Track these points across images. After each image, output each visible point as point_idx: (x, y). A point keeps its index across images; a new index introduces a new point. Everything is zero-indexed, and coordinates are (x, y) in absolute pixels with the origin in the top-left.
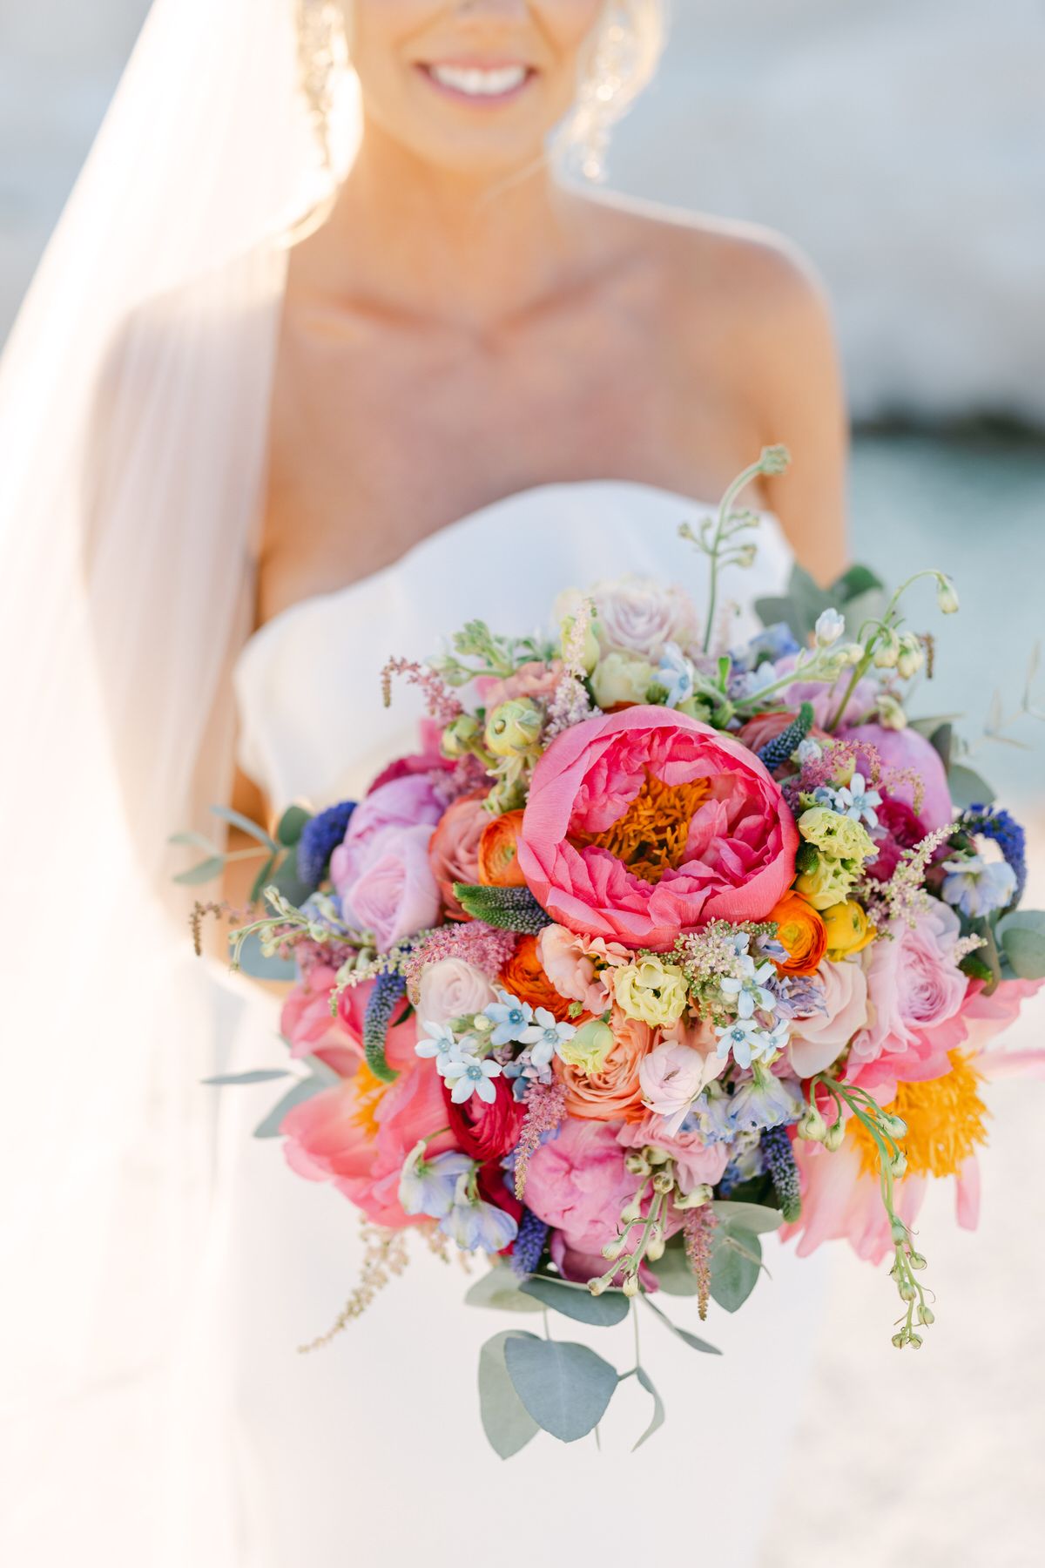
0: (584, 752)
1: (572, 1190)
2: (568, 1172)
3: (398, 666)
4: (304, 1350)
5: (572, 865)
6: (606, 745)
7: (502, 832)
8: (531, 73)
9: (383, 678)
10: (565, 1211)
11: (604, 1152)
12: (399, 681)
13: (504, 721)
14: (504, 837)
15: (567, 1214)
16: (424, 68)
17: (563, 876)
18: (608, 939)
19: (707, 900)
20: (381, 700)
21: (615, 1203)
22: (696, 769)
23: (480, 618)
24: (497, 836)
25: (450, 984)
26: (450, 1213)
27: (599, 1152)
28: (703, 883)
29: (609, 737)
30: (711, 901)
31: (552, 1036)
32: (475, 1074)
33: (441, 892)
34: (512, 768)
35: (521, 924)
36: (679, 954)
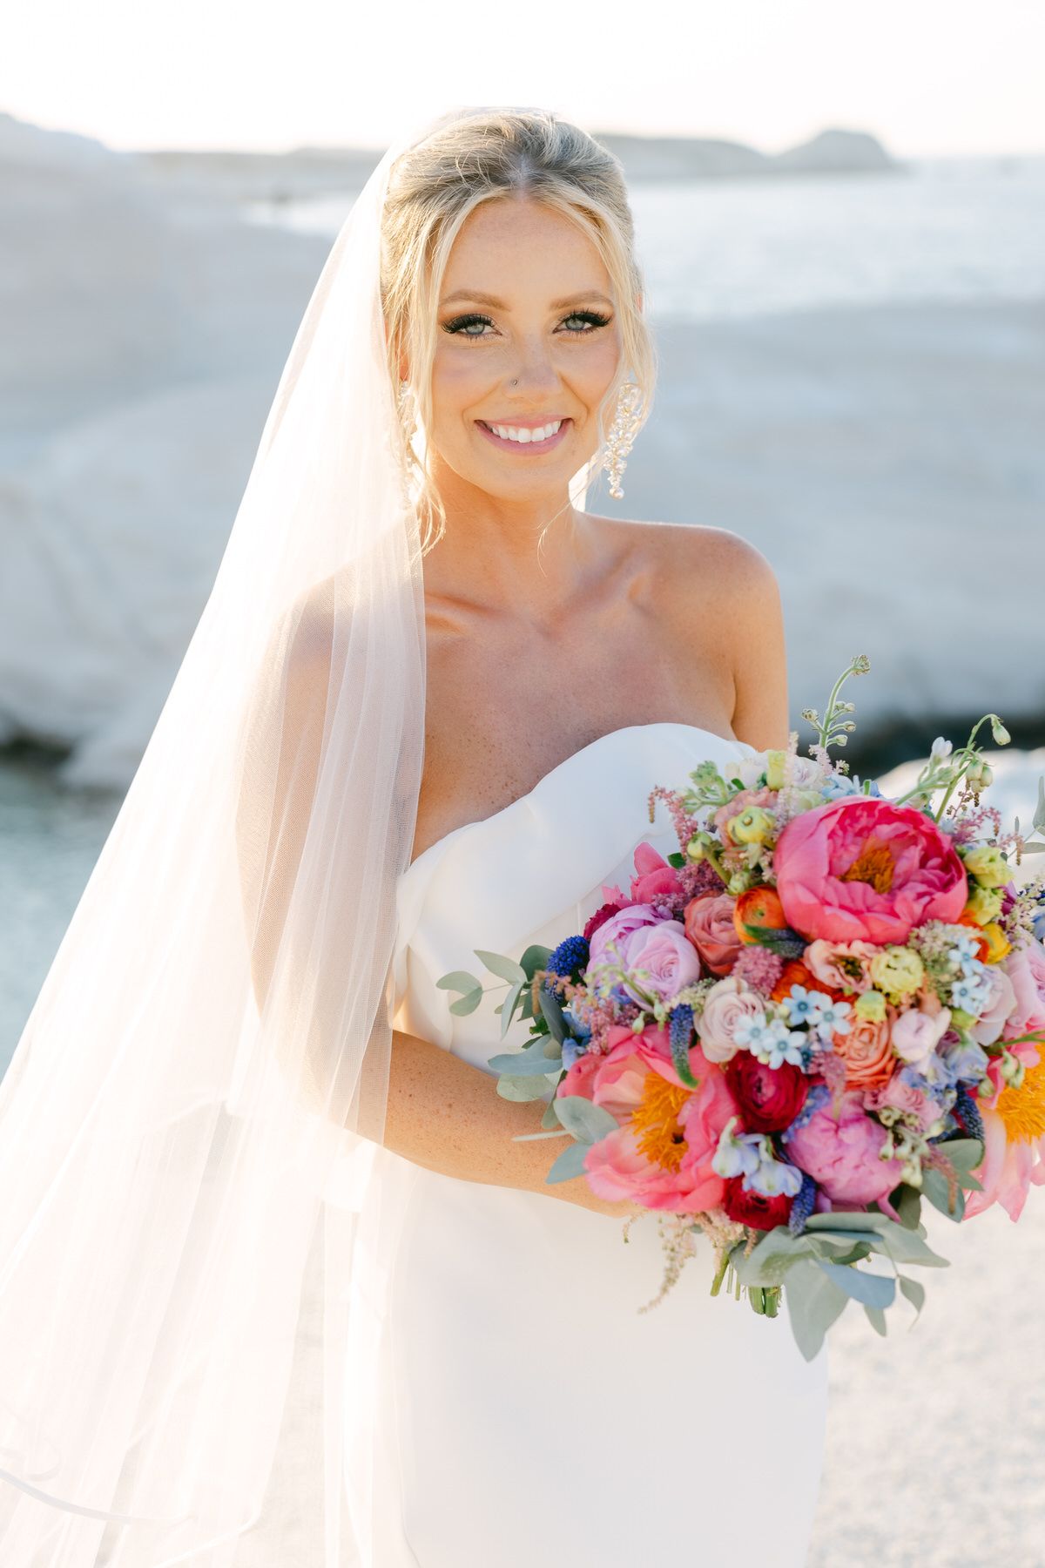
0: (818, 825)
1: (840, 1143)
2: (836, 1131)
3: (661, 792)
4: (643, 1310)
5: (836, 890)
6: (836, 818)
7: (751, 900)
8: (565, 422)
9: (649, 802)
10: (834, 1162)
11: (855, 1117)
12: (661, 804)
13: (752, 819)
14: (754, 903)
15: (837, 1164)
16: (484, 426)
17: (832, 897)
18: (864, 940)
19: (925, 907)
20: (648, 817)
21: (873, 1149)
22: (894, 829)
23: (708, 759)
24: (748, 904)
25: (725, 1015)
26: (759, 1170)
27: (852, 1117)
28: (920, 896)
29: (835, 812)
30: (929, 907)
31: (829, 1017)
32: (783, 1046)
33: (701, 956)
34: (753, 854)
35: (788, 949)
36: (913, 942)
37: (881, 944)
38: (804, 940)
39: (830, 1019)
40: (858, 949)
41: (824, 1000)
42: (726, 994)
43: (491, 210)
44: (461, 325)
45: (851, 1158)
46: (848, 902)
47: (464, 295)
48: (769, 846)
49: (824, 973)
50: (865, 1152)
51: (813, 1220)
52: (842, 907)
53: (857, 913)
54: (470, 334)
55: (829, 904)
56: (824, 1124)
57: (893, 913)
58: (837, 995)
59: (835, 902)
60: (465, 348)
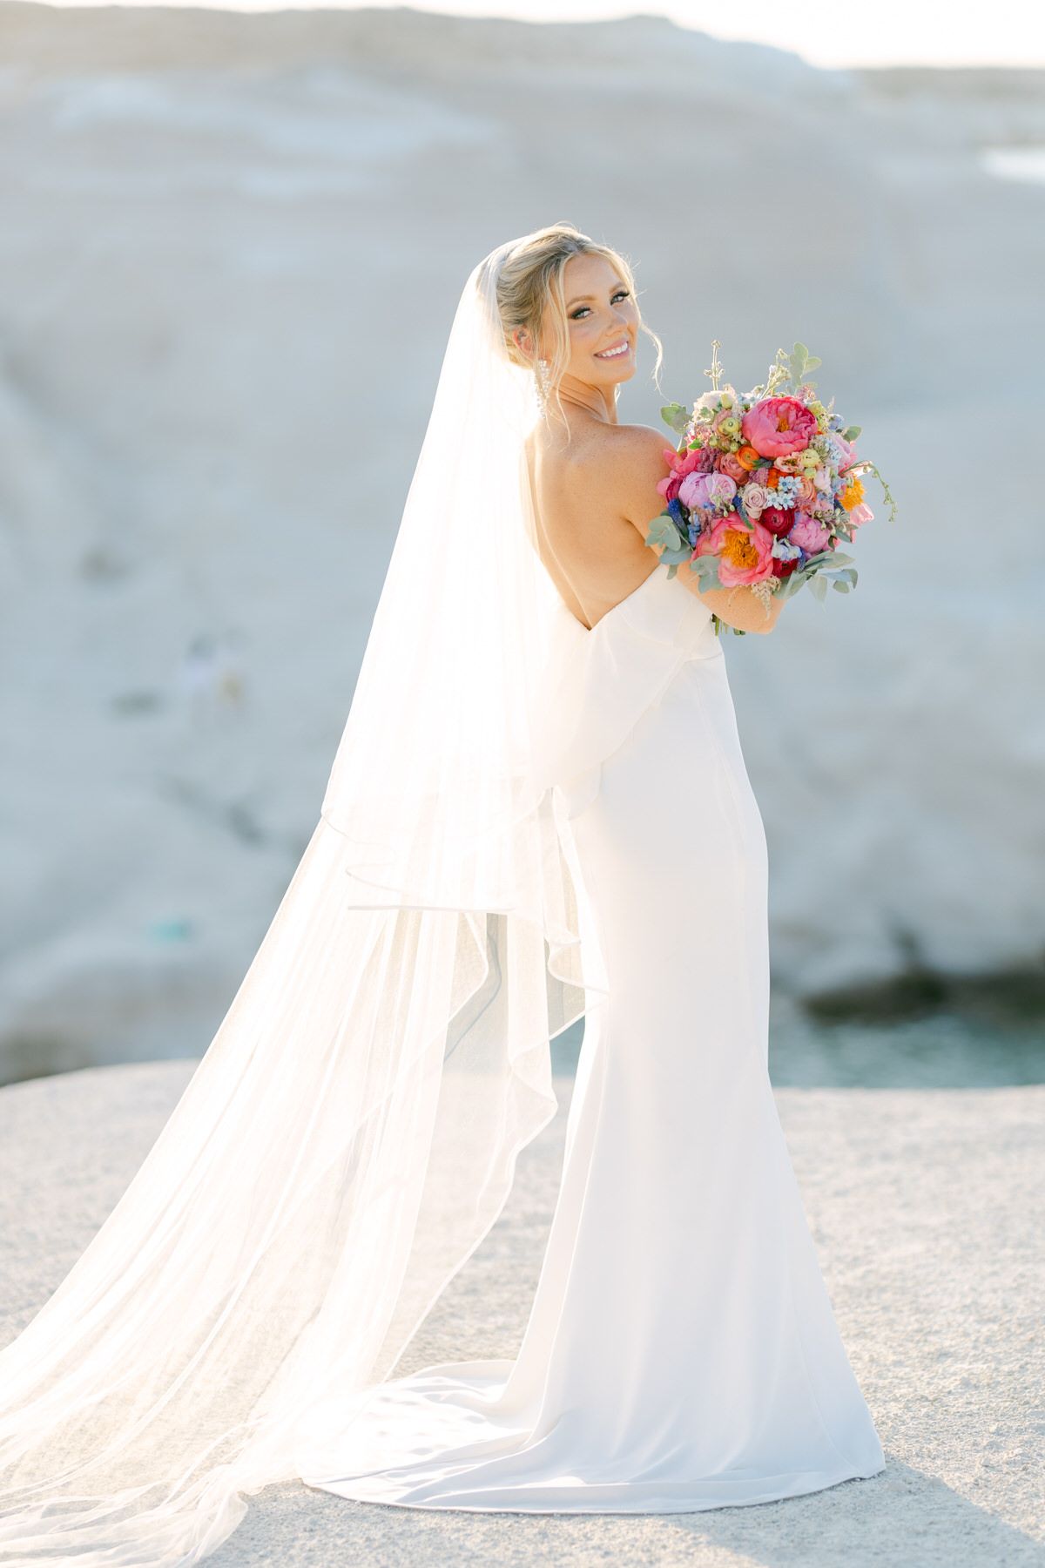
1: (808, 531)
2: (805, 527)
10: (809, 539)
14: (744, 453)
16: (596, 355)
17: (777, 439)
18: (795, 451)
24: (742, 454)
26: (784, 552)
27: (808, 519)
31: (794, 484)
32: (786, 500)
33: (734, 480)
34: (737, 436)
35: (768, 464)
36: (811, 446)
37: (800, 450)
38: (771, 460)
39: (796, 484)
40: (794, 455)
41: (790, 479)
42: (752, 489)
43: (571, 263)
44: (576, 315)
45: (814, 535)
46: (786, 440)
47: (577, 300)
48: (742, 429)
49: (785, 469)
50: (817, 530)
51: (807, 564)
52: (785, 442)
53: (791, 442)
54: (583, 317)
55: (780, 443)
56: (801, 525)
57: (802, 438)
58: (793, 475)
59: (782, 441)
60: (581, 325)
